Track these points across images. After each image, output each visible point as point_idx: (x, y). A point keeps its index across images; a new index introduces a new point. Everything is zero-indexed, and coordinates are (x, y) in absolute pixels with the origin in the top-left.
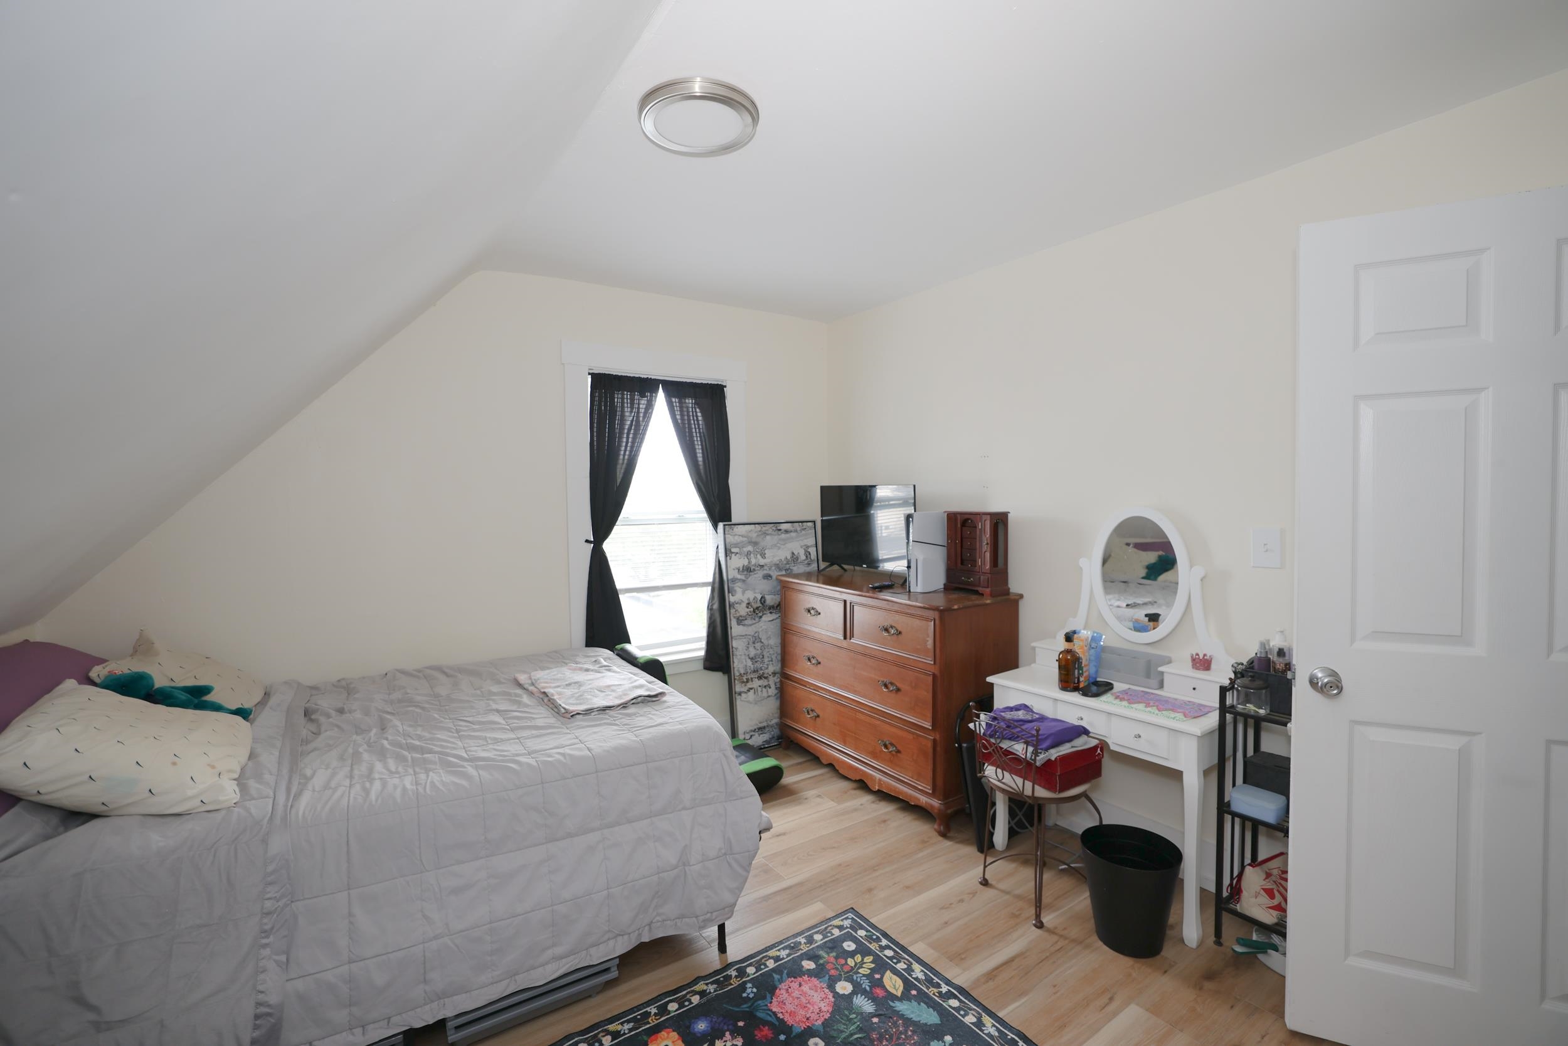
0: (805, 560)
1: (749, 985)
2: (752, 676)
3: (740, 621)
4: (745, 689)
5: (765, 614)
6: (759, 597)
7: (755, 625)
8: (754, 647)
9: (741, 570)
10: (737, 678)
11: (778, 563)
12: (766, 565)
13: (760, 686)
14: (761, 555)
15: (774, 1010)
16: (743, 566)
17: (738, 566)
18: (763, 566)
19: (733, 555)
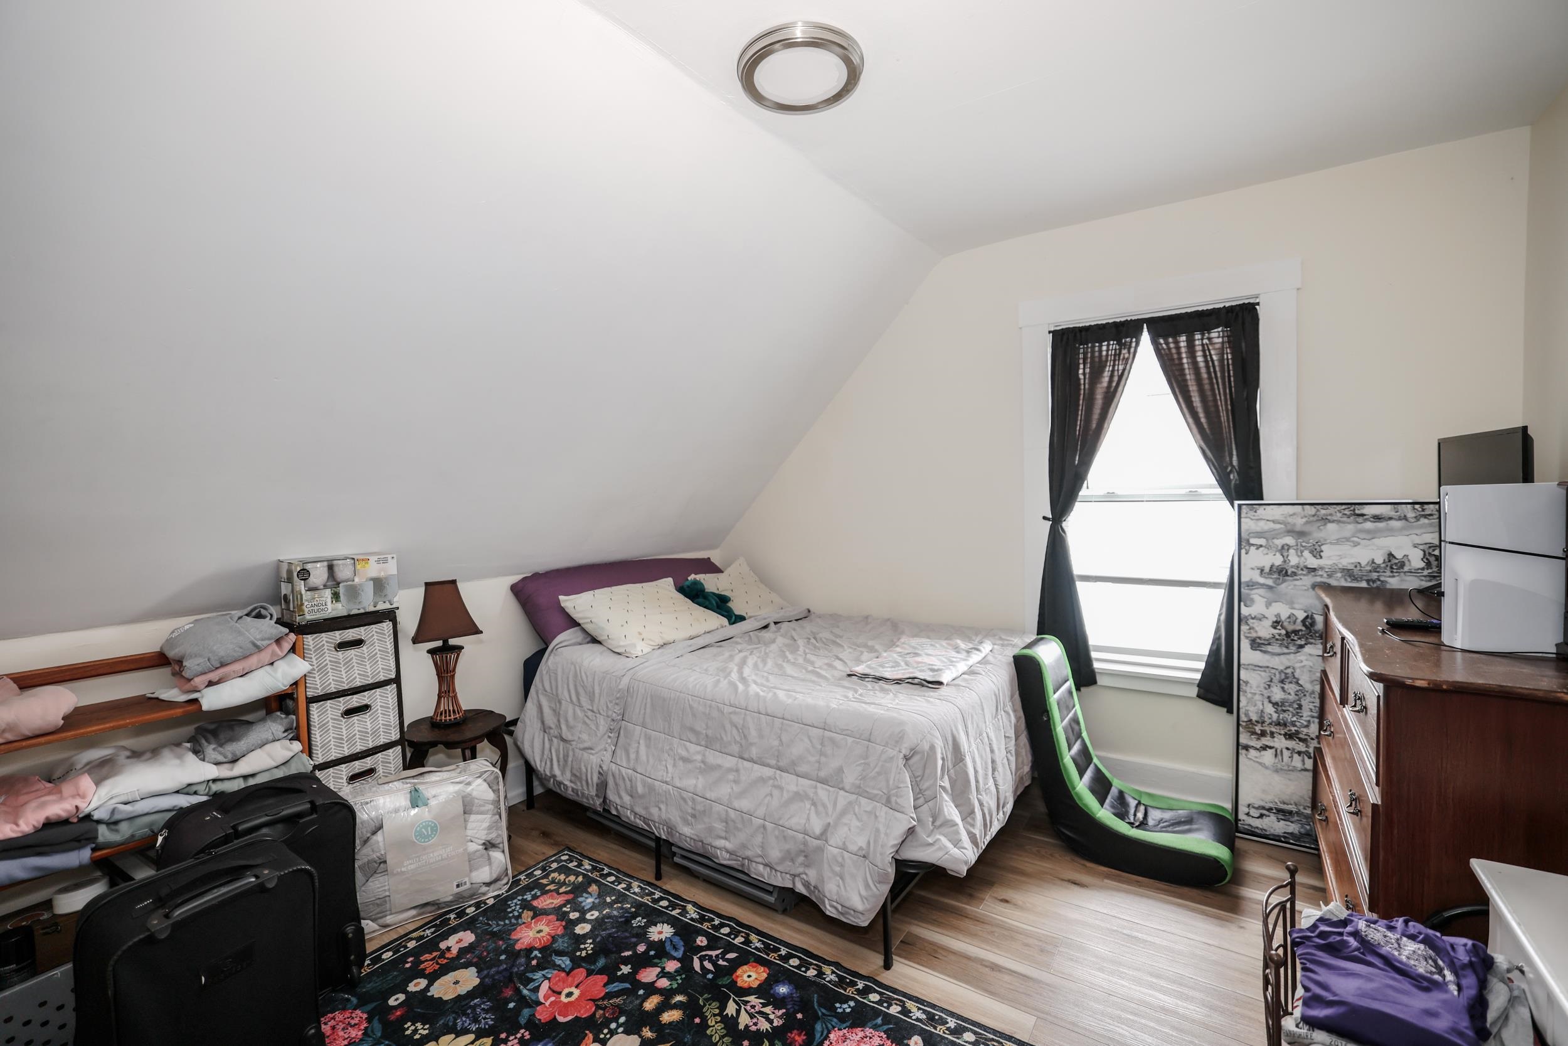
0: (1423, 569)
1: (852, 1004)
2: (1273, 730)
3: (1256, 644)
4: (1258, 744)
5: (1311, 643)
6: (1301, 615)
7: (1288, 656)
8: (1283, 688)
9: (1267, 569)
10: (1244, 724)
11: (1351, 567)
12: (1322, 568)
13: (1288, 749)
14: (1311, 552)
15: (832, 1036)
16: (1272, 566)
17: (1260, 565)
18: (1314, 570)
19: (1253, 549)
